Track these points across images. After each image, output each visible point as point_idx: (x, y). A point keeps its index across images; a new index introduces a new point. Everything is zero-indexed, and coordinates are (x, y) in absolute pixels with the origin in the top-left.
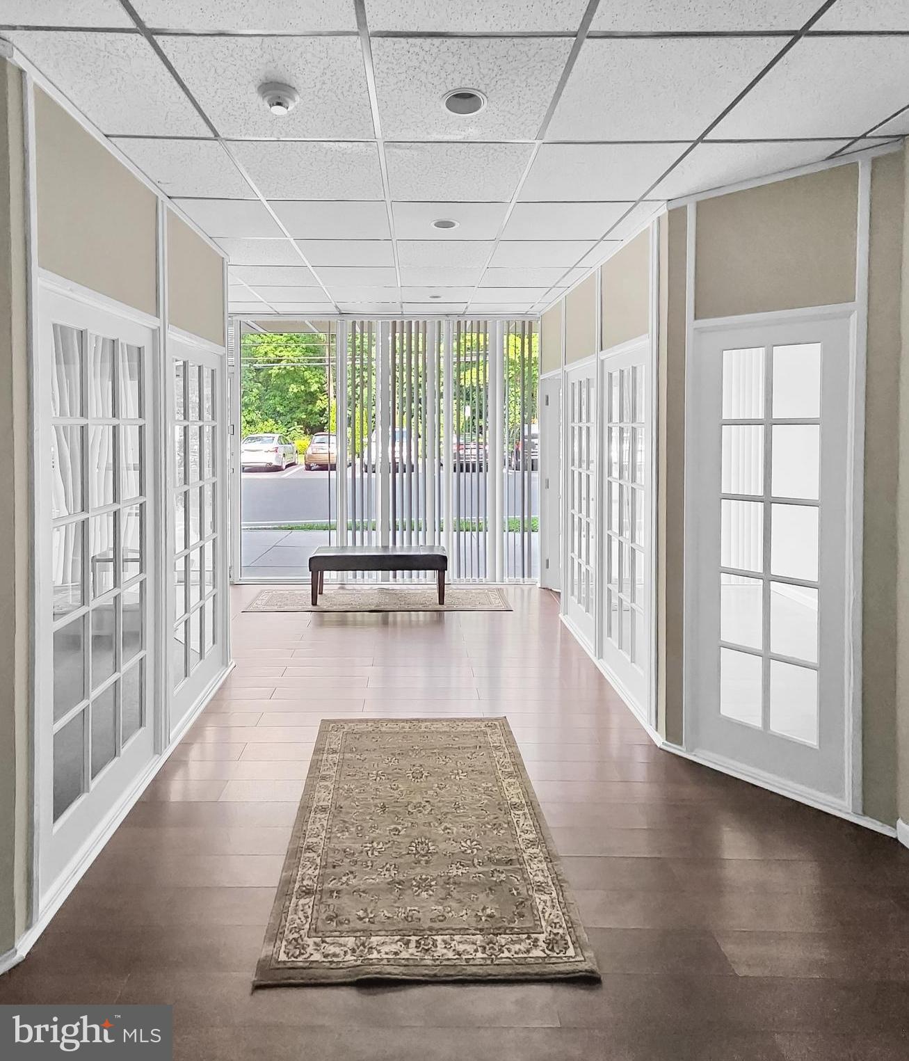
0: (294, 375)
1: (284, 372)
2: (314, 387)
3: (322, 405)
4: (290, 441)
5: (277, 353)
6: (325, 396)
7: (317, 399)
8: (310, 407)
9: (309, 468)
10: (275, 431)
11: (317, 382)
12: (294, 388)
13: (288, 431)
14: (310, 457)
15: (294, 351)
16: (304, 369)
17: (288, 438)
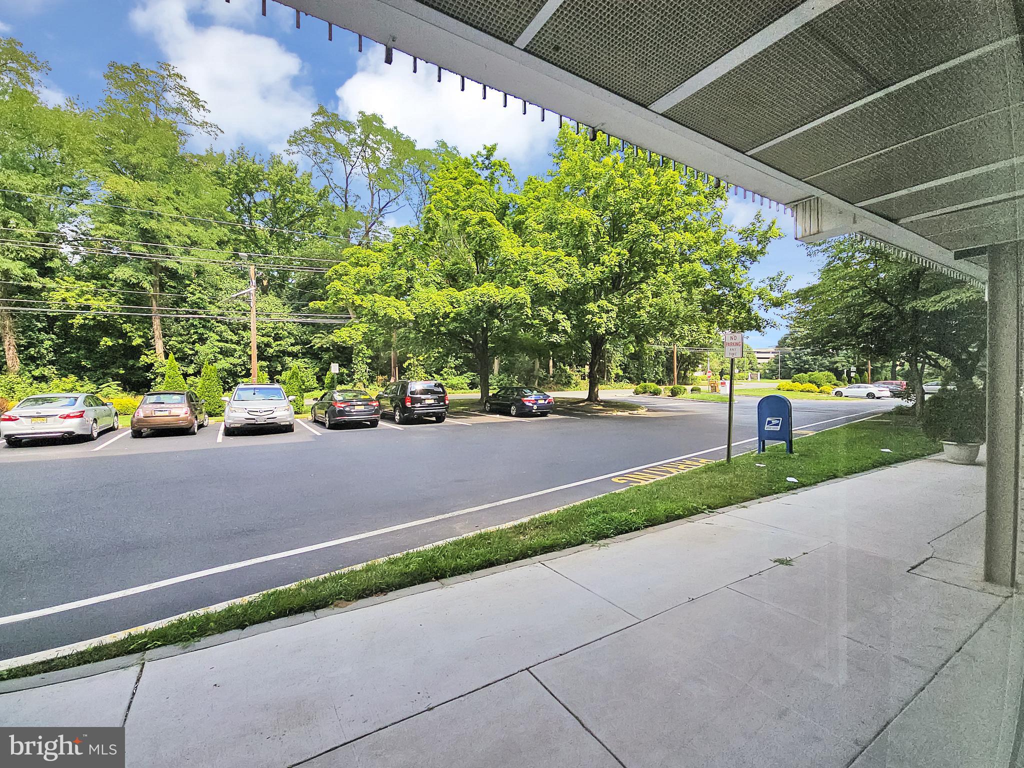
0: (107, 327)
1: (92, 323)
2: (137, 341)
3: (147, 360)
4: (105, 401)
5: (81, 300)
6: (152, 351)
7: (141, 353)
8: (131, 362)
9: (137, 434)
10: (79, 388)
11: (140, 337)
12: (107, 341)
13: (98, 388)
14: (139, 420)
15: (108, 300)
16: (122, 322)
17: (98, 395)
